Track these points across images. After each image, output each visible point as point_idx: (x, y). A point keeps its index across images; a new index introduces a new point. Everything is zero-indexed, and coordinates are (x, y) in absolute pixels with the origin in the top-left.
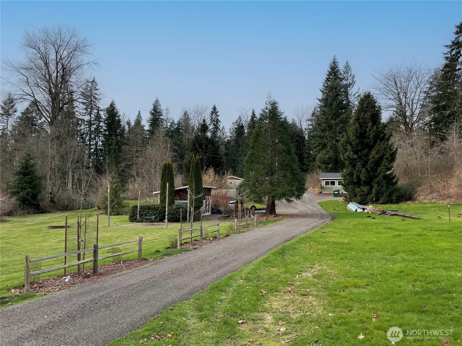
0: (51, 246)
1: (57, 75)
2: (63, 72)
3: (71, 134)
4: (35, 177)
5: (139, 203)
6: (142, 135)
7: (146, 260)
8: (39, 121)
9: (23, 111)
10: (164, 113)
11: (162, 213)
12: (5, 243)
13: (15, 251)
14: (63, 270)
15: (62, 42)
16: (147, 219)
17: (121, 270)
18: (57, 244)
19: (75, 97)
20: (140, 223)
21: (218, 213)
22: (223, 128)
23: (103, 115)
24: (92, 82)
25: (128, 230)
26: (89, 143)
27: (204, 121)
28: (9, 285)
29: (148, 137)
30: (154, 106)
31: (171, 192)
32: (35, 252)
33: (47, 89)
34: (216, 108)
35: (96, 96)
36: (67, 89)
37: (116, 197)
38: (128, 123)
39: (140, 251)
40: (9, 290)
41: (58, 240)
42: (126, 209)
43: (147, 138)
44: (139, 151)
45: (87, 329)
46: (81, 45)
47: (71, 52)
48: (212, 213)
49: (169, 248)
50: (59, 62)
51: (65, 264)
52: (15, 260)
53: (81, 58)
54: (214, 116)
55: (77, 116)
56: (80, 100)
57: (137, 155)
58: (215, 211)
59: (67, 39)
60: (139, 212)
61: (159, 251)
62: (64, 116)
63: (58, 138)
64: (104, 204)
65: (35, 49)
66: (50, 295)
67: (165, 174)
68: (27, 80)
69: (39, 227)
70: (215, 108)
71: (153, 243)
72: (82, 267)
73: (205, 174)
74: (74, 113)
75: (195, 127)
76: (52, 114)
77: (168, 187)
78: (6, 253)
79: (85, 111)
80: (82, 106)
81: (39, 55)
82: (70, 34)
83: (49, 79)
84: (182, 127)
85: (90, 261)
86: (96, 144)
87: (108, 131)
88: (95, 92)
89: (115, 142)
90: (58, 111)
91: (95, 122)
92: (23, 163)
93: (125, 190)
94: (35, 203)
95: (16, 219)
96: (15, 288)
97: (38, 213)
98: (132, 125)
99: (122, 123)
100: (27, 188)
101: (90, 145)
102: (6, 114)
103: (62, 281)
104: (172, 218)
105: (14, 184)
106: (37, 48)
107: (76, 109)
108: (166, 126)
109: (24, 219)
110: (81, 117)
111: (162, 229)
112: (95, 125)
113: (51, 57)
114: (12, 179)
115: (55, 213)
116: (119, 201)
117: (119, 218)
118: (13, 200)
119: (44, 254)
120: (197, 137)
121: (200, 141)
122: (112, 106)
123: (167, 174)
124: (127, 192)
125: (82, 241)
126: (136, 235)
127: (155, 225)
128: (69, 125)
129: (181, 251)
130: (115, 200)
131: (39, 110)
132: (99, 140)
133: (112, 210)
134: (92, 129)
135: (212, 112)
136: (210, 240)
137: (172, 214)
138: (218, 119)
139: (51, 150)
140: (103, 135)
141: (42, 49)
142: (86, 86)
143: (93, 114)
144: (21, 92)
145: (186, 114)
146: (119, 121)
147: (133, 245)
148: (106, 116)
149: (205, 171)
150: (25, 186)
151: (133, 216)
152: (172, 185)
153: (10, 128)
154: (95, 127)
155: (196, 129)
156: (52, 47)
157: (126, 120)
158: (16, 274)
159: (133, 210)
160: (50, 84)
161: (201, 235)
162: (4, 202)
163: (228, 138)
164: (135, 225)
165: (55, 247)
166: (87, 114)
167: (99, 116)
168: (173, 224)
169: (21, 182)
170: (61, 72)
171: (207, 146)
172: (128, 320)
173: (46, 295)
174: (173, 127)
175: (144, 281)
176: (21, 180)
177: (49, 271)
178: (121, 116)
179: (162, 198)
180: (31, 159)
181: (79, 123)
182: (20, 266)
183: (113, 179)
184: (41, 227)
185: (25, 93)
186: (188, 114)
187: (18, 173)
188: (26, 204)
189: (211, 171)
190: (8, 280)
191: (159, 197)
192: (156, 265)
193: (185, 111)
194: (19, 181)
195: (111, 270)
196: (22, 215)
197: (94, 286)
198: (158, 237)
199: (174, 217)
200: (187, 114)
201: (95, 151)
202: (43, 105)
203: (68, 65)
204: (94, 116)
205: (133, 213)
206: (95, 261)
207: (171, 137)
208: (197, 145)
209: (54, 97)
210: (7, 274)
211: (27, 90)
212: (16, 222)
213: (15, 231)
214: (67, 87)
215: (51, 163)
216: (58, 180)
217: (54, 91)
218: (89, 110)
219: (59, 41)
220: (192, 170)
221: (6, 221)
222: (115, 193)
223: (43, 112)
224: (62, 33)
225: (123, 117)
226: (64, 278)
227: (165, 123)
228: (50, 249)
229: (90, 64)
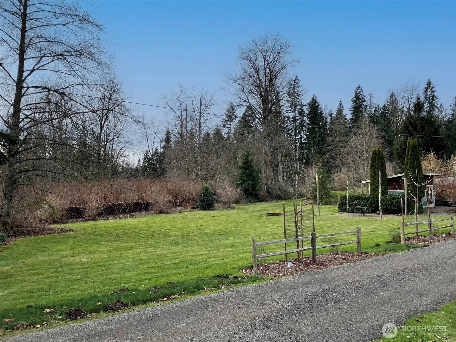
0: (271, 231)
1: (266, 80)
2: (270, 75)
3: (279, 131)
4: (254, 170)
5: (348, 193)
6: (344, 124)
7: (366, 254)
8: (254, 123)
9: (242, 116)
10: (367, 99)
11: (374, 204)
12: (235, 227)
13: (242, 234)
14: (284, 256)
15: (268, 48)
16: (358, 210)
17: (341, 262)
18: (275, 230)
19: (281, 97)
20: (351, 214)
21: (444, 206)
22: (441, 105)
23: (306, 110)
24: (295, 80)
25: (339, 220)
26: (294, 138)
27: (418, 99)
28: (240, 264)
29: (351, 125)
30: (356, 93)
31: (383, 181)
32: (258, 236)
33: (258, 94)
34: (431, 83)
35: (299, 93)
36: (274, 91)
37: (323, 187)
38: (330, 115)
39: (359, 243)
40: (240, 269)
41: (276, 226)
42: (334, 199)
43: (350, 127)
44: (342, 141)
45: (319, 327)
46: (285, 47)
47: (277, 55)
48: (436, 205)
49: (390, 242)
50: (266, 67)
51: (286, 250)
52: (243, 242)
53: (285, 59)
54: (428, 93)
55: (283, 114)
56: (286, 99)
57: (341, 144)
58: (440, 202)
59: (272, 45)
60: (349, 203)
61: (380, 245)
62: (273, 115)
63: (269, 135)
64: (313, 194)
65: (247, 60)
66: (276, 280)
67: (375, 161)
68: (243, 88)
69: (260, 213)
70: (429, 84)
71: (369, 235)
72: (301, 254)
73: (424, 159)
74: (281, 112)
75: (405, 108)
76: (263, 115)
77: (380, 175)
78: (236, 235)
79: (290, 109)
80: (287, 104)
81: (251, 65)
82: (275, 39)
83: (260, 84)
84: (388, 111)
85: (309, 249)
86: (301, 138)
87: (311, 125)
88: (298, 89)
89: (318, 134)
90: (268, 111)
91: (299, 117)
92: (243, 159)
93: (331, 180)
94: (254, 193)
95: (241, 207)
96: (245, 268)
97: (258, 202)
98: (334, 116)
99: (324, 115)
100: (248, 180)
101: (296, 139)
102: (229, 120)
103: (284, 266)
104: (386, 209)
105: (239, 177)
106: (249, 59)
107: (282, 108)
108: (370, 112)
109: (247, 207)
110: (286, 115)
111: (376, 220)
112: (300, 120)
113: (260, 64)
114: (237, 174)
115: (271, 202)
116: (327, 191)
117: (328, 208)
118: (239, 190)
119: (266, 238)
120: (409, 119)
121: (413, 123)
122: (314, 100)
123: (377, 161)
124: (332, 183)
125: (300, 228)
126: (348, 225)
127: (367, 216)
128: (277, 123)
129: (408, 247)
130: (323, 190)
131: (253, 113)
132: (304, 134)
133: (320, 200)
134: (297, 124)
135: (427, 89)
136: (442, 236)
137: (386, 204)
138: (434, 96)
139: (264, 147)
140: (307, 129)
141: (253, 59)
142: (290, 85)
143: (297, 110)
144: (239, 100)
145: (392, 95)
146: (321, 113)
147: (347, 236)
148: (308, 110)
149: (424, 156)
150: (247, 178)
151: (342, 206)
152: (384, 173)
153: (233, 131)
154: (299, 122)
155: (406, 110)
156: (261, 55)
157: (328, 112)
158: (245, 255)
159: (342, 200)
160: (260, 89)
161: (431, 230)
162: (232, 192)
163: (448, 117)
164: (345, 215)
165: (274, 232)
166: (292, 111)
167: (302, 112)
168: (387, 216)
169: (243, 175)
170: (269, 76)
171: (423, 128)
172: (365, 325)
173: (272, 279)
174: (378, 112)
175: (372, 278)
176: (243, 174)
177: (272, 256)
178: (323, 108)
179: (373, 188)
180: (249, 155)
181: (286, 120)
182: (248, 248)
183: (319, 170)
184: (261, 213)
185: (242, 100)
186: (396, 95)
187: (241, 168)
188: (249, 194)
189: (432, 156)
190: (239, 260)
191: (369, 186)
192: (382, 261)
193: (392, 93)
194: (242, 175)
195: (330, 261)
196: (246, 203)
197: (317, 276)
198: (374, 230)
199: (388, 208)
200: (394, 96)
201: (300, 145)
202: (256, 109)
203: (274, 69)
204: (298, 112)
205: (342, 203)
206: (314, 250)
207: (377, 123)
208: (410, 128)
209: (264, 100)
210: (238, 254)
211: (243, 97)
212: (242, 209)
213: (241, 216)
214: (274, 89)
215: (265, 157)
216: (271, 173)
217: (263, 94)
218: (293, 107)
219: (266, 48)
220: (408, 155)
221: (234, 208)
222: (323, 183)
223: (256, 114)
224: (268, 40)
225: (325, 109)
226: (286, 263)
227: (369, 109)
228: (270, 234)
229: (293, 62)
